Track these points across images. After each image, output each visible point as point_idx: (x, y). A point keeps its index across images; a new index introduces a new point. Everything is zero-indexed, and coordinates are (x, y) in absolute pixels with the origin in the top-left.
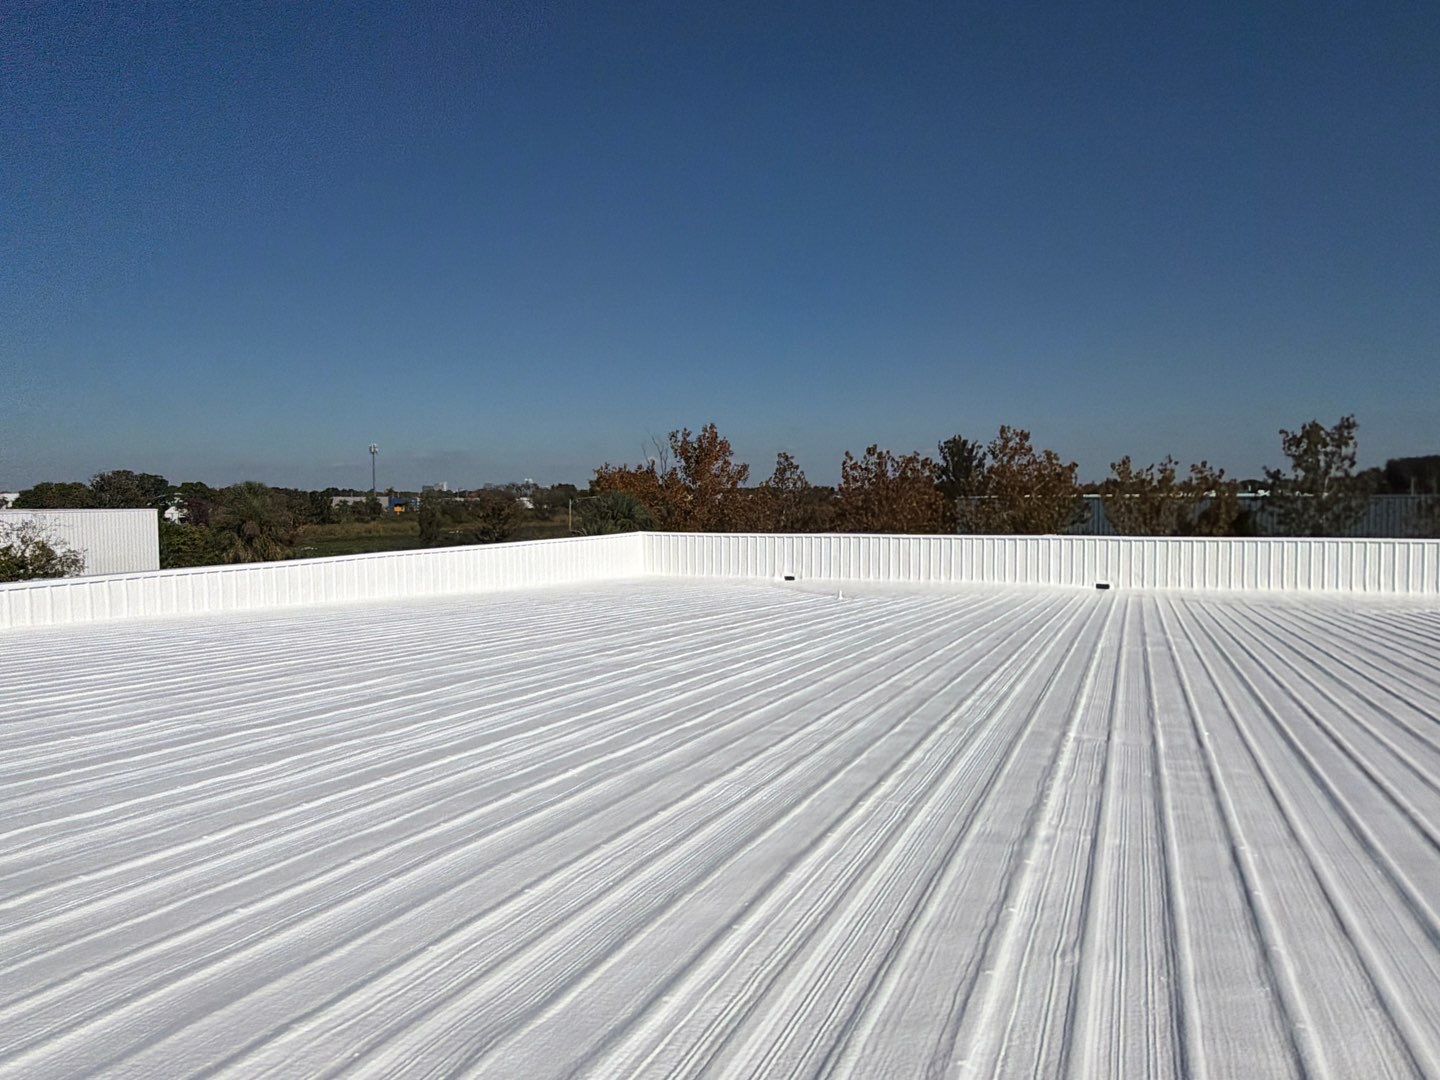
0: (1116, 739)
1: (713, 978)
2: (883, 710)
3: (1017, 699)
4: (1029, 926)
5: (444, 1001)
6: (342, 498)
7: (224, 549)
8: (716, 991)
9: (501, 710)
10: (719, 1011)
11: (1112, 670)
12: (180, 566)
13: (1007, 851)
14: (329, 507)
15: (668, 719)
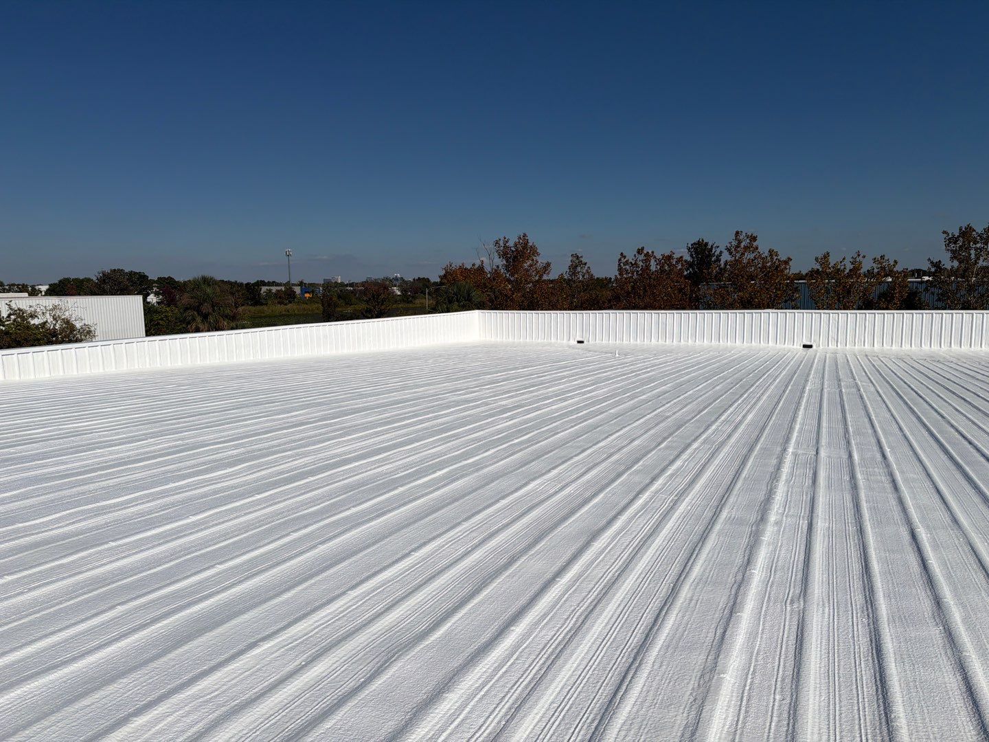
0: (823, 453)
1: (544, 615)
2: (652, 432)
3: (749, 425)
4: (766, 583)
5: (360, 628)
6: (268, 288)
7: (189, 323)
8: (546, 624)
9: (387, 432)
10: (550, 637)
11: (817, 405)
12: (159, 335)
13: (748, 530)
14: (260, 294)
15: (501, 437)
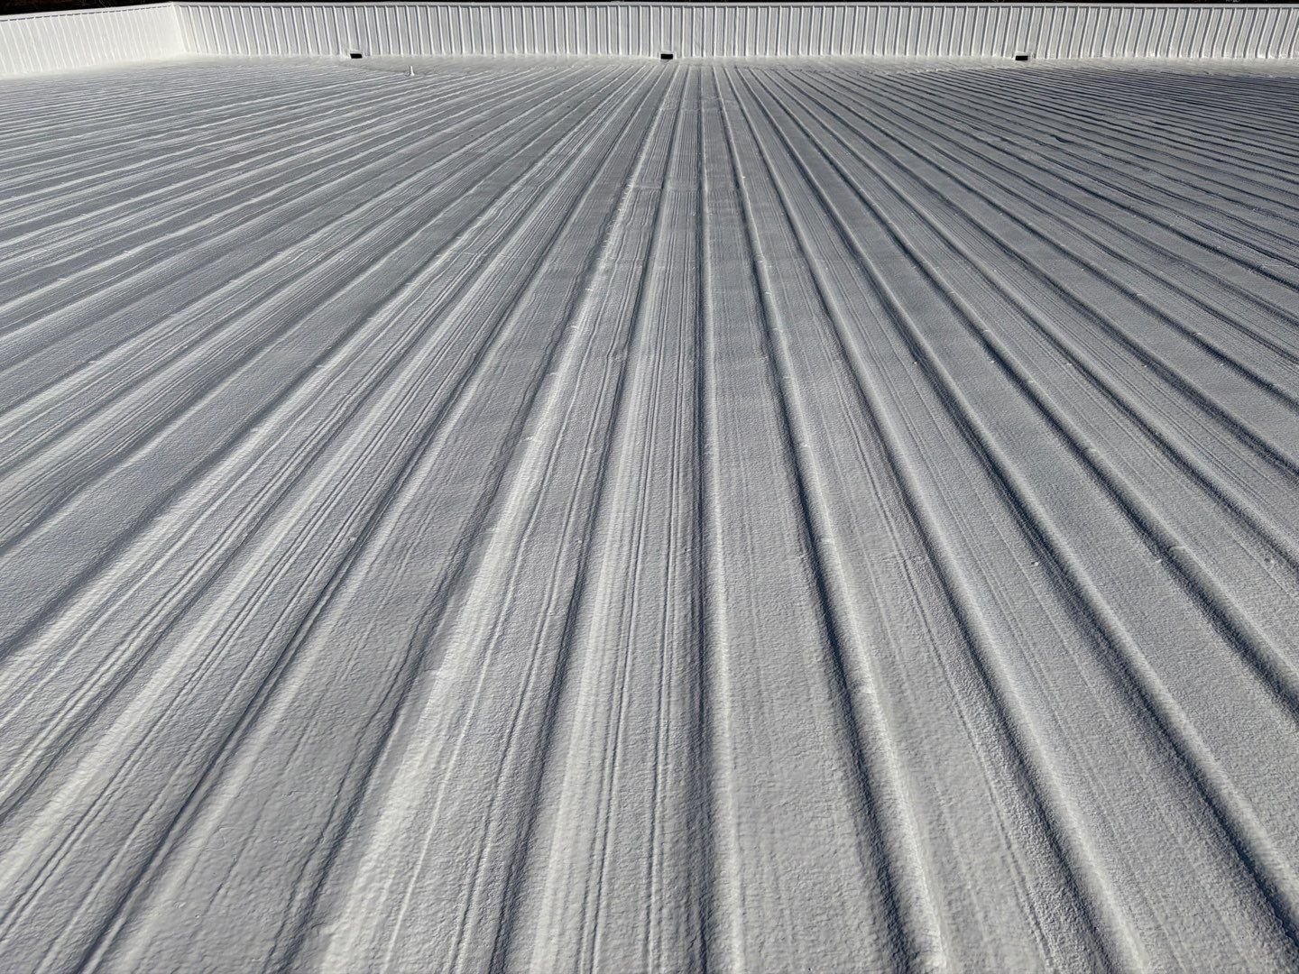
0: (669, 187)
1: (301, 409)
4: (588, 338)
8: (303, 419)
10: (309, 433)
11: (670, 130)
13: (571, 282)
